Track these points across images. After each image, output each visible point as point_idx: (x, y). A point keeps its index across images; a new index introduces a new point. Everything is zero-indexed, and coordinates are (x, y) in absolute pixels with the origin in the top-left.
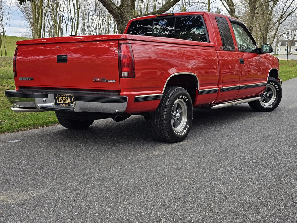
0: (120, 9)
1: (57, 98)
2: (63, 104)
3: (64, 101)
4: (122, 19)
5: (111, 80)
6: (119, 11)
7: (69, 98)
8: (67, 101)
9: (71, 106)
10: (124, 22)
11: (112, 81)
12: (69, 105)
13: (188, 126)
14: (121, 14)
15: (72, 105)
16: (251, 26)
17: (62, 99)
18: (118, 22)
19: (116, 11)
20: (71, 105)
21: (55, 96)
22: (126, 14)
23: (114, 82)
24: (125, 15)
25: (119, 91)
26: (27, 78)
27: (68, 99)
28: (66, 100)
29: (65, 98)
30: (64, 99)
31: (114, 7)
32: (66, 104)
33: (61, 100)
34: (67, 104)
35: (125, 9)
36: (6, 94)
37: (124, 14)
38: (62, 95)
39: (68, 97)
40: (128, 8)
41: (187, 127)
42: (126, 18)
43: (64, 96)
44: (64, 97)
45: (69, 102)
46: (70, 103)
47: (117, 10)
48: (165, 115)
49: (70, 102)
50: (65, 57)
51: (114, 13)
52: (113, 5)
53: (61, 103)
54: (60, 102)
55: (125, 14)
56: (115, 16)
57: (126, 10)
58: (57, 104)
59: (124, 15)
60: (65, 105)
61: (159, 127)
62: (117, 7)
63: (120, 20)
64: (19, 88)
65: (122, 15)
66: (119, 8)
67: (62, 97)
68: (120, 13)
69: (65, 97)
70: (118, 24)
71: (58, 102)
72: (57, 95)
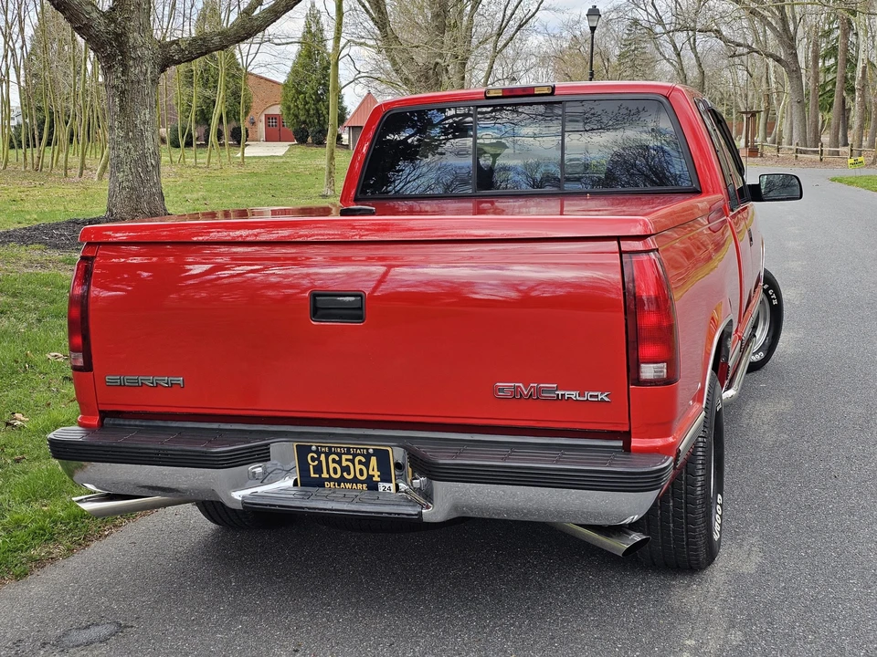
0: (113, 20)
1: (313, 459)
2: (342, 479)
3: (346, 469)
4: (123, 53)
5: (588, 395)
6: (108, 25)
7: (374, 460)
8: (361, 471)
9: (381, 489)
10: (131, 63)
11: (591, 396)
12: (373, 486)
13: (719, 496)
14: (118, 36)
15: (387, 485)
16: (437, 63)
17: (339, 463)
18: (107, 62)
19: (101, 26)
20: (381, 486)
21: (303, 452)
22: (134, 37)
23: (602, 400)
24: (131, 40)
25: (626, 436)
26: (149, 380)
27: (367, 464)
28: (359, 467)
29: (352, 461)
30: (344, 464)
31: (94, 15)
32: (355, 480)
33: (333, 466)
34: (362, 482)
35: (129, 19)
36: (53, 451)
37: (128, 38)
38: (340, 445)
39: (368, 457)
40: (139, 18)
41: (719, 501)
42: (135, 48)
43: (348, 453)
44: (351, 457)
45: (371, 476)
46: (376, 479)
47: (102, 22)
48: (699, 484)
49: (376, 473)
50: (353, 299)
51: (92, 32)
52: (89, 8)
53: (331, 479)
54: (325, 475)
55: (131, 35)
56: (96, 43)
57: (132, 23)
58: (308, 481)
59: (128, 42)
60: (349, 486)
61: (672, 525)
62: (103, 14)
63: (115, 56)
64: (102, 419)
65: (120, 39)
66: (109, 16)
67: (340, 455)
68: (115, 33)
69: (355, 455)
70: (108, 70)
71: (312, 475)
72: (314, 448)
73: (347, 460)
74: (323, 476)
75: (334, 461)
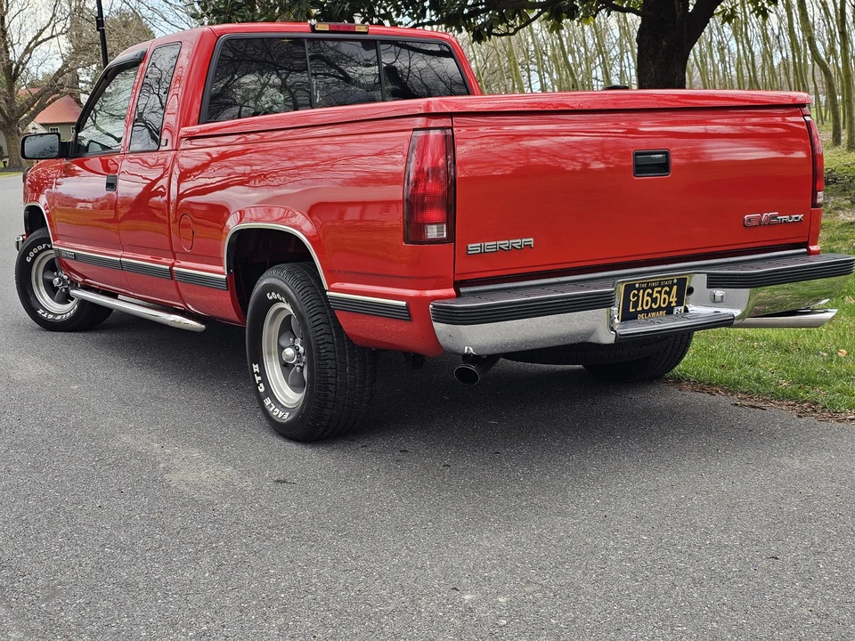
1: (633, 296)
2: (651, 310)
3: (655, 300)
5: (793, 217)
7: (675, 287)
8: (665, 299)
9: (675, 313)
11: (796, 218)
12: (669, 310)
15: (679, 308)
17: (651, 295)
20: (676, 309)
21: (628, 289)
23: (801, 221)
26: (504, 244)
27: (668, 293)
28: (663, 296)
29: (660, 292)
30: (654, 295)
32: (660, 309)
33: (646, 298)
34: (664, 309)
38: (655, 280)
39: (671, 287)
43: (660, 286)
44: (660, 289)
45: (670, 303)
46: (674, 304)
49: (674, 300)
50: (661, 156)
53: (643, 311)
58: (627, 316)
60: (654, 314)
69: (663, 287)
71: (631, 310)
72: (637, 285)
73: (657, 292)
74: (638, 309)
75: (649, 295)
